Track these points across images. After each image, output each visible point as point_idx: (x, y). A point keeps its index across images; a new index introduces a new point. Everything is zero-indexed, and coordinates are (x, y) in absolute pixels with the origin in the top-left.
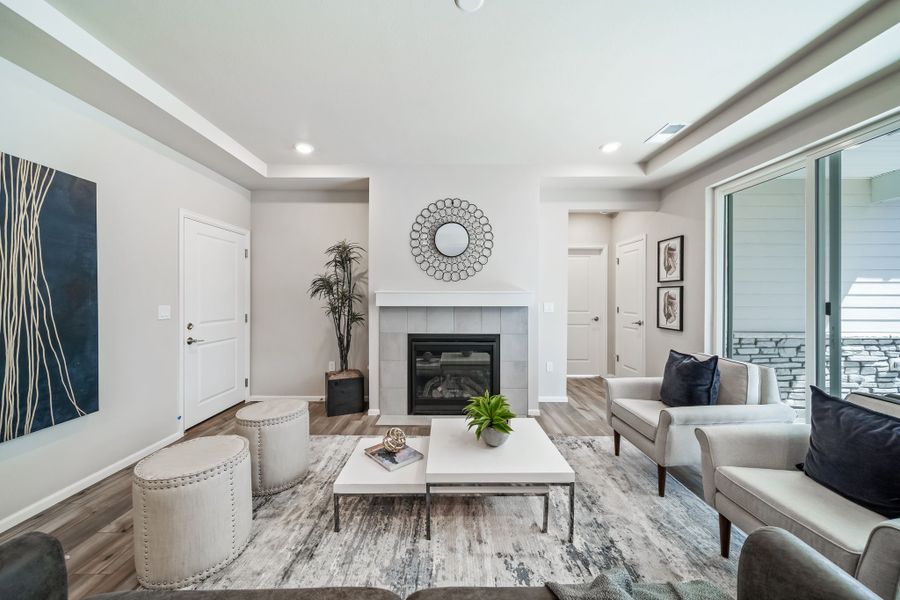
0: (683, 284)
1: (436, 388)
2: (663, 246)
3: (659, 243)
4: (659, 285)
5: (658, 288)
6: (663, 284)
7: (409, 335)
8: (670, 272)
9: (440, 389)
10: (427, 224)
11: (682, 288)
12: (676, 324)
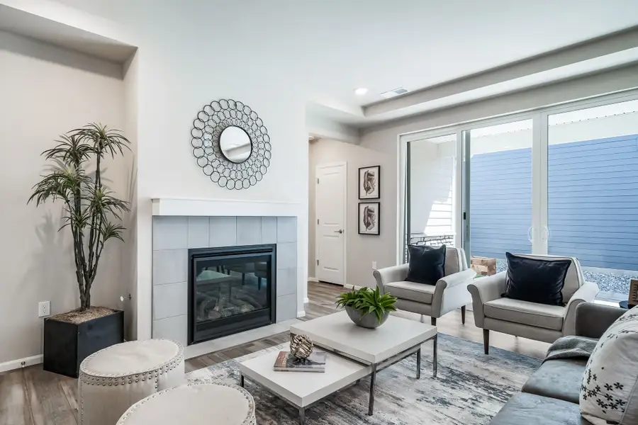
0: (380, 200)
1: (212, 308)
2: (363, 172)
3: (359, 169)
4: (360, 201)
5: (359, 204)
6: (363, 201)
7: (190, 251)
8: (369, 192)
9: (217, 309)
10: (211, 123)
11: (379, 204)
12: (375, 230)
